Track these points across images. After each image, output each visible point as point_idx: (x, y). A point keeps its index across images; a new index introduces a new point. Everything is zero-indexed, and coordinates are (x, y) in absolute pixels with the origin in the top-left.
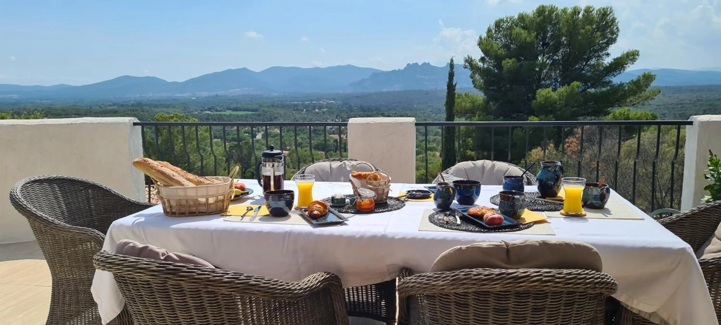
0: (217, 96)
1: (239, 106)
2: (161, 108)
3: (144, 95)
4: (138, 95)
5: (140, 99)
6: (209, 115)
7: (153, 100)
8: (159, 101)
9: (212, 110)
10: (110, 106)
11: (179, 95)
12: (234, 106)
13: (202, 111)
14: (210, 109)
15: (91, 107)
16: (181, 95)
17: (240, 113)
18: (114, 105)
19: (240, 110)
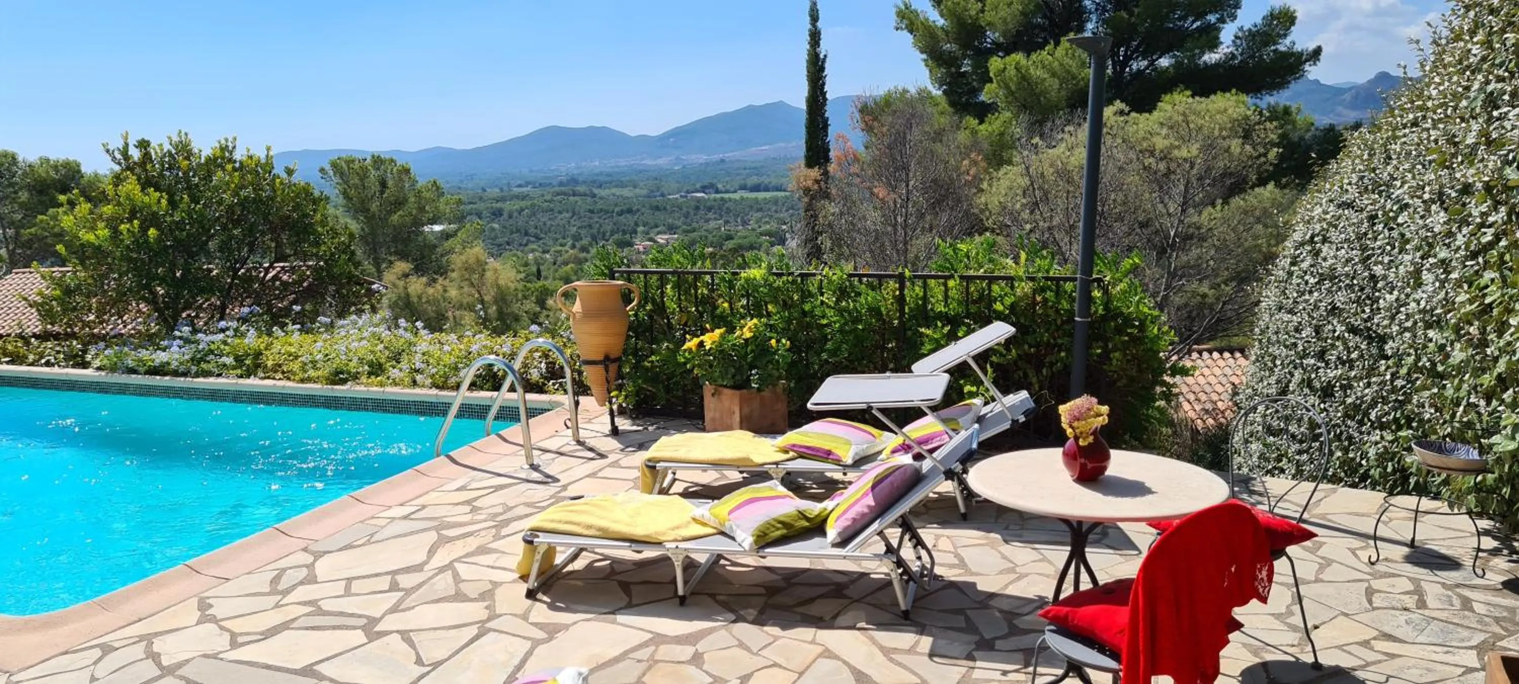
0: (722, 161)
1: (765, 180)
2: (609, 188)
3: (584, 164)
4: (573, 165)
5: (575, 172)
6: (699, 200)
7: (601, 174)
8: (609, 175)
9: (707, 191)
10: (520, 186)
11: (649, 162)
12: (753, 180)
13: (688, 192)
14: (703, 189)
15: (484, 190)
16: (654, 163)
17: (761, 195)
18: (527, 184)
19: (767, 189)
